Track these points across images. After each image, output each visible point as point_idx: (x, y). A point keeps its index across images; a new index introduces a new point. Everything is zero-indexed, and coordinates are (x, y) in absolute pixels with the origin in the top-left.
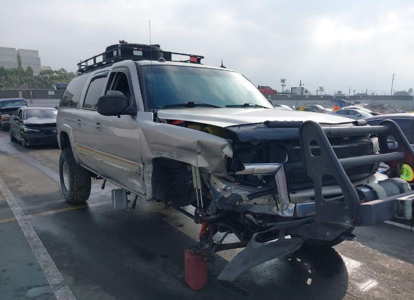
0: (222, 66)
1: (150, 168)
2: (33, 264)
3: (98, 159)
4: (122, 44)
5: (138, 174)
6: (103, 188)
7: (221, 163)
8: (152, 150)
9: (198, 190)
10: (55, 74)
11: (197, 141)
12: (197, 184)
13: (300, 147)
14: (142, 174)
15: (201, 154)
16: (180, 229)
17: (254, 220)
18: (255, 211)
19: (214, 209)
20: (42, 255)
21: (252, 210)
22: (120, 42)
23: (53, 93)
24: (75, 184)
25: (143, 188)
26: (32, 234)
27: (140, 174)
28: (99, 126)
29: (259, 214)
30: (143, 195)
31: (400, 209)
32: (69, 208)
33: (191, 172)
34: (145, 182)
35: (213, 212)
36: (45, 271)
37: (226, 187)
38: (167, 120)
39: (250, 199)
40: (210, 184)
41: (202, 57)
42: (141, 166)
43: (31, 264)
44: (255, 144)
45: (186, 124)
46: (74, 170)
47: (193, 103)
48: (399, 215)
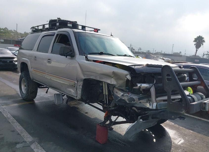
0: (111, 35)
1: (81, 83)
2: (14, 131)
3: (48, 78)
4: (58, 19)
5: (73, 86)
6: (47, 93)
7: (124, 83)
8: (84, 74)
9: (106, 95)
10: (2, 30)
11: (113, 71)
12: (106, 92)
13: (161, 77)
14: (76, 86)
15: (113, 78)
16: (86, 114)
17: (136, 110)
18: (138, 106)
19: (114, 104)
20: (18, 127)
21: (136, 105)
22: (58, 18)
23: (3, 41)
24: (29, 90)
25: (76, 93)
26: (9, 116)
27: (75, 86)
28: (49, 61)
29: (139, 107)
30: (75, 97)
31: (203, 106)
32: (26, 103)
33: (102, 86)
34: (78, 90)
35: (113, 106)
36: (22, 135)
37: (123, 94)
38: (93, 60)
39: (139, 100)
40: (113, 93)
41: (99, 30)
42: (76, 82)
43: (13, 131)
44: (143, 74)
45: (104, 63)
46: (29, 83)
47: (103, 53)
48: (203, 109)
